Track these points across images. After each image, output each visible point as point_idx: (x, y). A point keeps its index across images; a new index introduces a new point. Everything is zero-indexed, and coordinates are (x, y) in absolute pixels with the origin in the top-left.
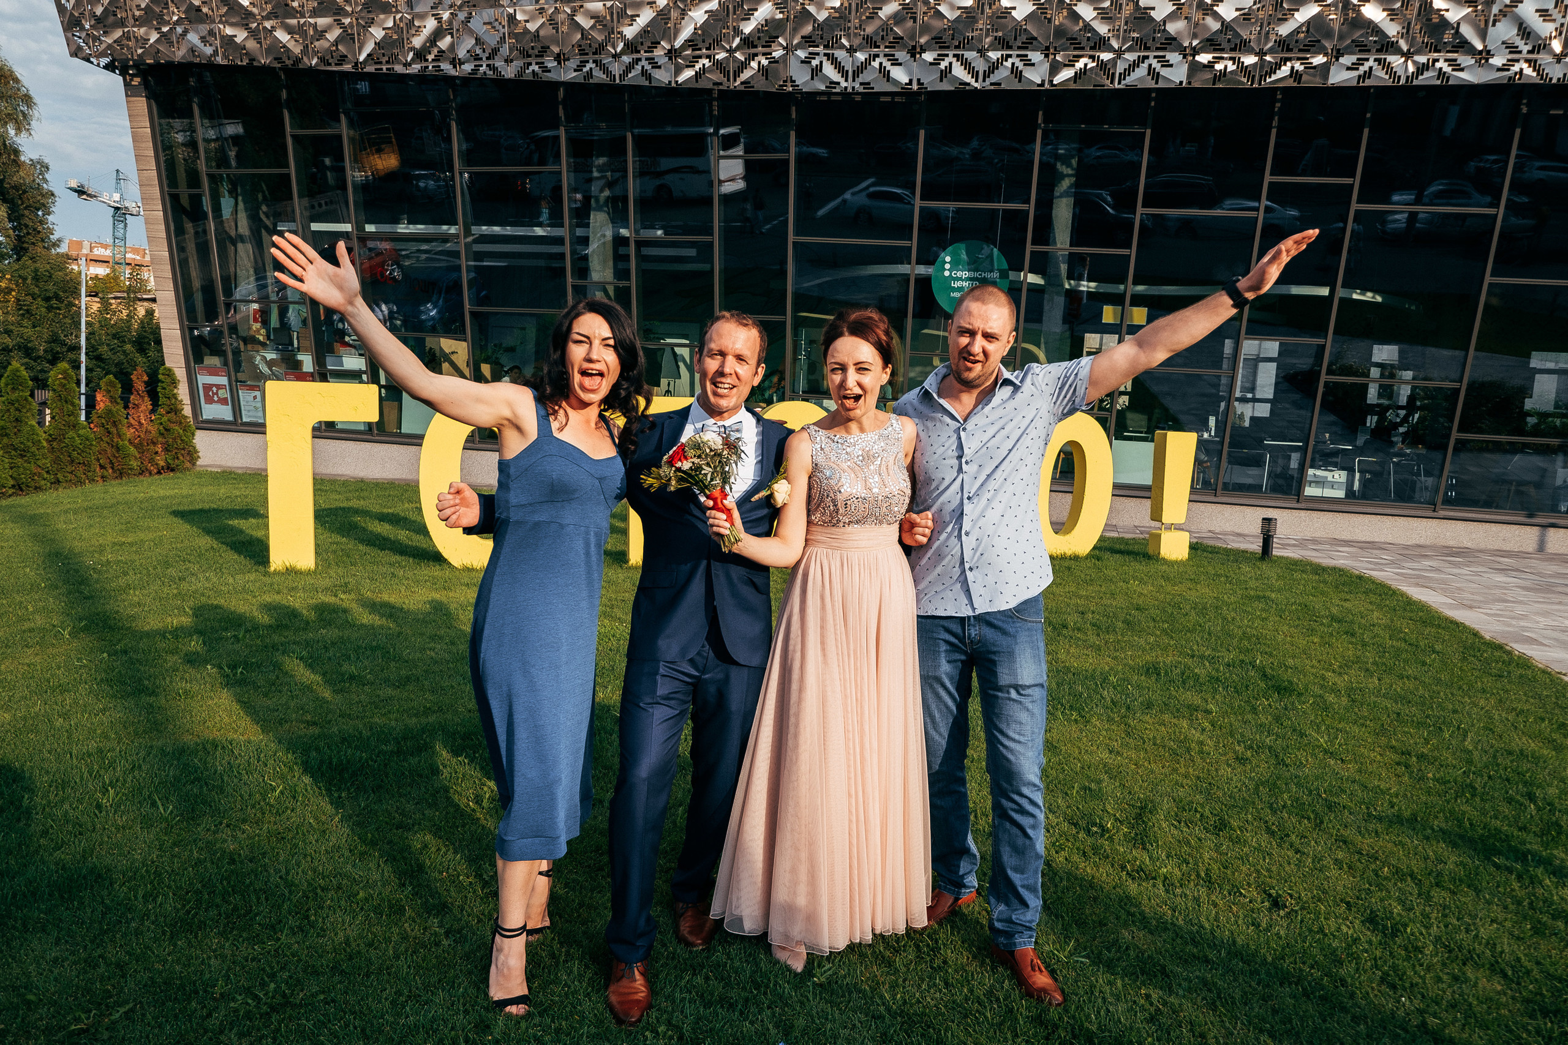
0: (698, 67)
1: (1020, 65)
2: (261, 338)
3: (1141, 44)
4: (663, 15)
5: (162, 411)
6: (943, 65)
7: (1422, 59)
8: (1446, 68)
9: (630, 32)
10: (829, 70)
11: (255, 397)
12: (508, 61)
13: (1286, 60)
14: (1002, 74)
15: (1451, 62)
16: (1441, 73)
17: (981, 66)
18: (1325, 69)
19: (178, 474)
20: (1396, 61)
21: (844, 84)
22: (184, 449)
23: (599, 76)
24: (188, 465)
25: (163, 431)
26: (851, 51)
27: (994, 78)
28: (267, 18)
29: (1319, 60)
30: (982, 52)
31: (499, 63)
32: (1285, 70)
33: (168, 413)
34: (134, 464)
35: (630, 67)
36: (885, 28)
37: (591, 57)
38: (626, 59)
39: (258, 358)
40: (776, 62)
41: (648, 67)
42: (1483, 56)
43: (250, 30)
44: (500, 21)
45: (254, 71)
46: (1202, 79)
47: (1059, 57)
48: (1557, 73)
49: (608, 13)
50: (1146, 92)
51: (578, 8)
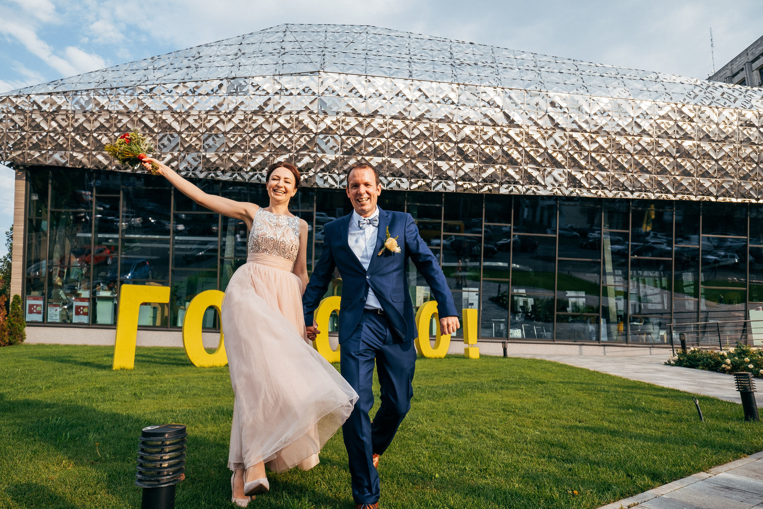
1: (399, 182)
2: (60, 284)
3: (439, 178)
5: (11, 315)
7: (527, 187)
8: (535, 190)
9: (253, 164)
10: (330, 181)
12: (201, 172)
13: (486, 185)
14: (393, 185)
15: (536, 188)
16: (534, 192)
18: (498, 189)
20: (520, 187)
21: (336, 186)
22: (19, 334)
23: (239, 178)
24: (20, 342)
25: (10, 325)
26: (339, 174)
27: (391, 186)
28: (94, 150)
29: (496, 185)
30: (386, 177)
31: (197, 172)
32: (486, 189)
33: (14, 316)
35: (252, 176)
37: (236, 172)
39: (62, 292)
40: (311, 177)
41: (260, 177)
42: (545, 187)
43: (85, 154)
44: (199, 157)
45: (84, 170)
46: (460, 190)
47: (412, 180)
48: (567, 193)
49: (245, 157)
50: (442, 193)
51: (232, 155)
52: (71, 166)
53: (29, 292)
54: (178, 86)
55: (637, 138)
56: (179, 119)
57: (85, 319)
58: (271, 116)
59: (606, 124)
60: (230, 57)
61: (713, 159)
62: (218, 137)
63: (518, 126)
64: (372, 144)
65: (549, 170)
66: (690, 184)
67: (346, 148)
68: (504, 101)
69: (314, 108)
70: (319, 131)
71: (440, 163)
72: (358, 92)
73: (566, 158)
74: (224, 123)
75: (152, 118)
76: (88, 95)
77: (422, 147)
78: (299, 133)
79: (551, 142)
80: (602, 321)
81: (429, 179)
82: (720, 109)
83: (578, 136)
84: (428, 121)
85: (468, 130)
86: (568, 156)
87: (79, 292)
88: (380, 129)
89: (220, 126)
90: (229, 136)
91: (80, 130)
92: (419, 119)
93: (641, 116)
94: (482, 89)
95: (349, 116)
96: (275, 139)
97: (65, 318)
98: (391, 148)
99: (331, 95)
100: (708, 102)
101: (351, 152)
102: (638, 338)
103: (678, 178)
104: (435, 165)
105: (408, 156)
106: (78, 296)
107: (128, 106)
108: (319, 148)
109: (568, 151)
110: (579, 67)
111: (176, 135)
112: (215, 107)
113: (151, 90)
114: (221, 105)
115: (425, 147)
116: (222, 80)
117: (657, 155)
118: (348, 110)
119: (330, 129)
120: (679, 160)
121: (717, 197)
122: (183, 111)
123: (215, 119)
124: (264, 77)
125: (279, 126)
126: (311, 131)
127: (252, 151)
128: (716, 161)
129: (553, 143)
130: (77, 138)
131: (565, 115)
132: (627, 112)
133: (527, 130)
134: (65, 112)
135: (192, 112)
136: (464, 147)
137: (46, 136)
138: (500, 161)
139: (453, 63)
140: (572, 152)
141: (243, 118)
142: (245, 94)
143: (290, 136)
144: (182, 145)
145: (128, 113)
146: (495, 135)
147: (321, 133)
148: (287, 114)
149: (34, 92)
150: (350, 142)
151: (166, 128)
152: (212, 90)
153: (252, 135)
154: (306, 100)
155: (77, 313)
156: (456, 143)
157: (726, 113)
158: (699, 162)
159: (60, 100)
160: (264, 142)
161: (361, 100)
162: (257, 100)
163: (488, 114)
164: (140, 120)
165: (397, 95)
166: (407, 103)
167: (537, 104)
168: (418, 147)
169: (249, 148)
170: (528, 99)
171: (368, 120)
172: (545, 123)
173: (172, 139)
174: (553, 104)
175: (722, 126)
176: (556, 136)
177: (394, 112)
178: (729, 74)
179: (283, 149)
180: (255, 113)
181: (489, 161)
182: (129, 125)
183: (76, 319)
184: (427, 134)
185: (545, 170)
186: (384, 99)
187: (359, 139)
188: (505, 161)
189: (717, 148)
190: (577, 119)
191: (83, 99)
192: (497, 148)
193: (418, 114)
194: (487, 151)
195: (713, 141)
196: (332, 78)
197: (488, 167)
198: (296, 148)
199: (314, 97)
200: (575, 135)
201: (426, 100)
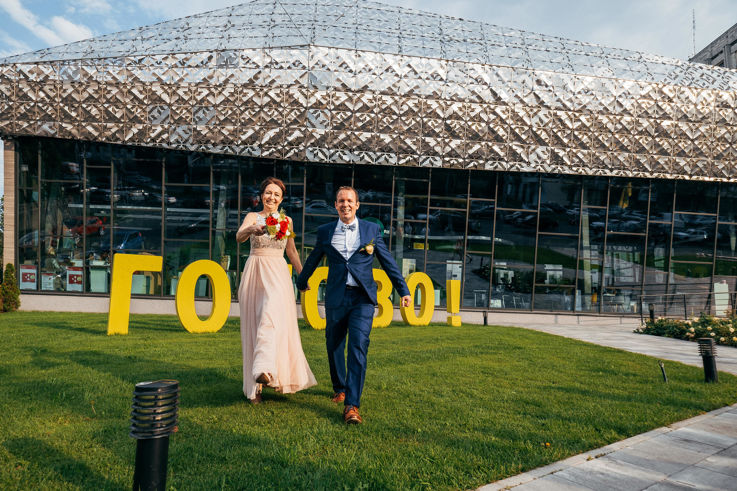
0: (271, 151)
1: (388, 157)
2: (52, 253)
3: (427, 153)
4: (257, 133)
5: (4, 283)
6: (361, 156)
7: (511, 163)
8: (519, 167)
9: (244, 137)
10: (320, 155)
11: (50, 279)
12: (192, 144)
13: (472, 161)
14: (382, 160)
16: (517, 168)
17: (374, 157)
18: (484, 165)
19: (9, 313)
20: (504, 164)
21: (326, 160)
22: (13, 301)
23: (230, 151)
24: (14, 309)
26: (329, 149)
27: (379, 161)
28: (83, 121)
29: (481, 162)
30: (375, 152)
31: (188, 145)
32: (472, 165)
33: (8, 284)
35: (243, 150)
36: (340, 143)
37: (227, 145)
38: (242, 147)
39: (54, 262)
40: (301, 151)
41: (251, 150)
42: (529, 163)
43: (74, 126)
44: (190, 130)
45: (74, 141)
46: (447, 165)
47: (400, 156)
48: (549, 170)
49: (235, 130)
50: (429, 168)
51: (223, 128)
52: (60, 137)
53: (22, 261)
54: (167, 58)
55: (618, 118)
56: (169, 91)
57: (79, 288)
58: (261, 90)
59: (590, 103)
60: (220, 29)
61: (689, 139)
62: (208, 110)
63: (505, 104)
64: (361, 119)
65: (533, 147)
66: (666, 163)
67: (336, 122)
68: (491, 78)
69: (304, 82)
70: (309, 105)
71: (428, 139)
72: (348, 67)
73: (549, 136)
74: (214, 96)
75: (142, 89)
76: (76, 65)
77: (411, 123)
78: (290, 107)
79: (536, 120)
80: (578, 292)
81: (417, 154)
82: (699, 90)
83: (562, 114)
84: (417, 97)
85: (455, 107)
86: (552, 134)
87: (72, 261)
88: (369, 105)
89: (210, 99)
90: (220, 109)
91: (69, 100)
92: (408, 95)
93: (623, 95)
94: (470, 66)
95: (339, 91)
96: (266, 113)
97: (59, 286)
98: (380, 124)
99: (321, 69)
100: (687, 83)
101: (340, 127)
102: (610, 308)
103: (656, 157)
104: (423, 141)
105: (396, 132)
106: (71, 266)
107: (117, 77)
108: (310, 122)
109: (552, 128)
110: (565, 45)
111: (166, 107)
112: (204, 79)
113: (140, 61)
114: (211, 77)
115: (413, 122)
116: (211, 52)
117: (637, 135)
118: (338, 85)
119: (321, 103)
120: (657, 139)
121: (691, 176)
122: (173, 83)
123: (206, 92)
124: (254, 50)
125: (269, 99)
126: (301, 105)
127: (243, 124)
128: (693, 141)
129: (538, 120)
130: (66, 108)
131: (551, 94)
132: (609, 92)
133: (513, 108)
134: (53, 83)
135: (182, 84)
136: (452, 124)
137: (34, 106)
138: (486, 137)
139: (442, 39)
140: (555, 130)
141: (233, 91)
142: (236, 66)
143: (281, 109)
144: (172, 118)
145: (117, 84)
146: (481, 112)
147: (311, 107)
148: (277, 87)
149: (20, 61)
150: (340, 117)
151: (156, 100)
152: (202, 62)
153: (242, 108)
154: (296, 73)
155: (71, 282)
156: (444, 119)
157: (704, 94)
158: (676, 141)
159: (47, 70)
160: (254, 116)
161: (351, 75)
162: (247, 73)
163: (476, 91)
164: (130, 92)
165: (387, 70)
166: (397, 79)
167: (524, 82)
168: (407, 122)
169: (240, 121)
170: (515, 77)
171: (358, 95)
172: (531, 100)
173: (162, 111)
174: (539, 82)
175: (699, 107)
176: (541, 114)
177: (383, 87)
178: (708, 56)
179: (274, 123)
180: (245, 86)
181: (476, 137)
182: (118, 97)
183: (70, 287)
184: (416, 110)
185: (529, 147)
186: (374, 74)
187: (349, 114)
188: (491, 138)
189: (694, 128)
190: (561, 98)
191: (71, 69)
192: (483, 125)
193: (407, 89)
194: (474, 127)
195: (691, 121)
196: (322, 52)
197: (474, 144)
198: (286, 122)
199: (304, 71)
200: (559, 113)
201: (415, 76)
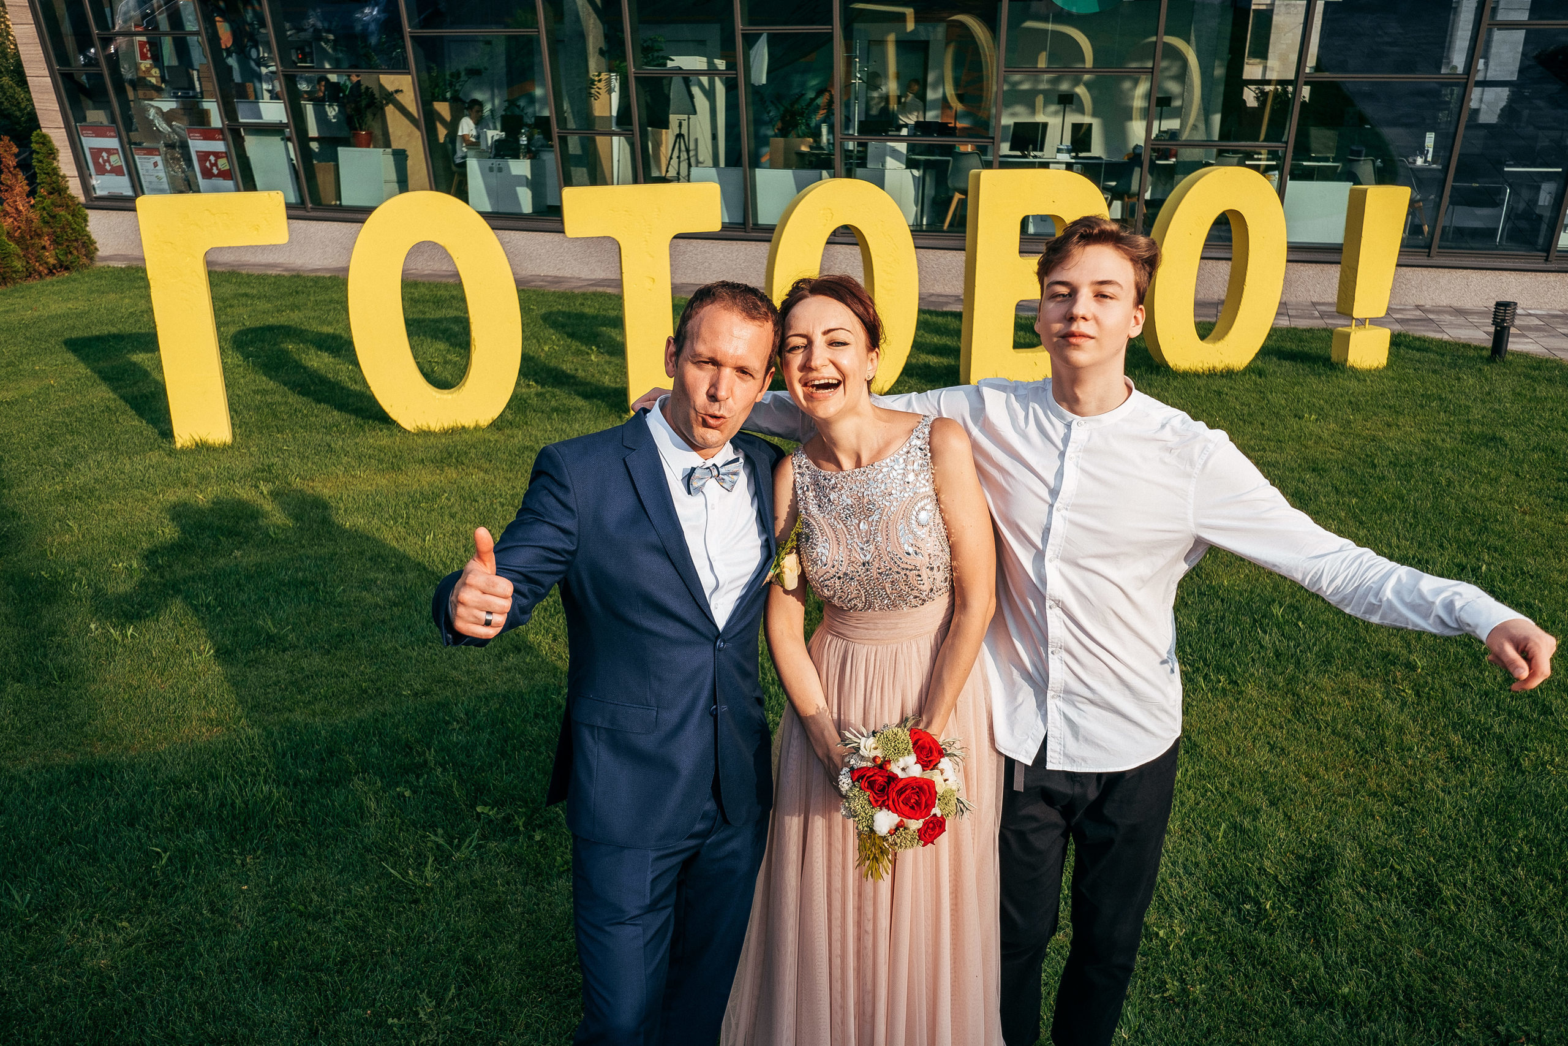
2: (153, 80)
5: (42, 191)
11: (156, 164)
19: (74, 274)
22: (76, 240)
24: (84, 260)
25: (47, 218)
33: (51, 193)
34: (18, 264)
39: (152, 111)
53: (79, 115)
87: (201, 108)
106: (202, 121)
155: (207, 174)
